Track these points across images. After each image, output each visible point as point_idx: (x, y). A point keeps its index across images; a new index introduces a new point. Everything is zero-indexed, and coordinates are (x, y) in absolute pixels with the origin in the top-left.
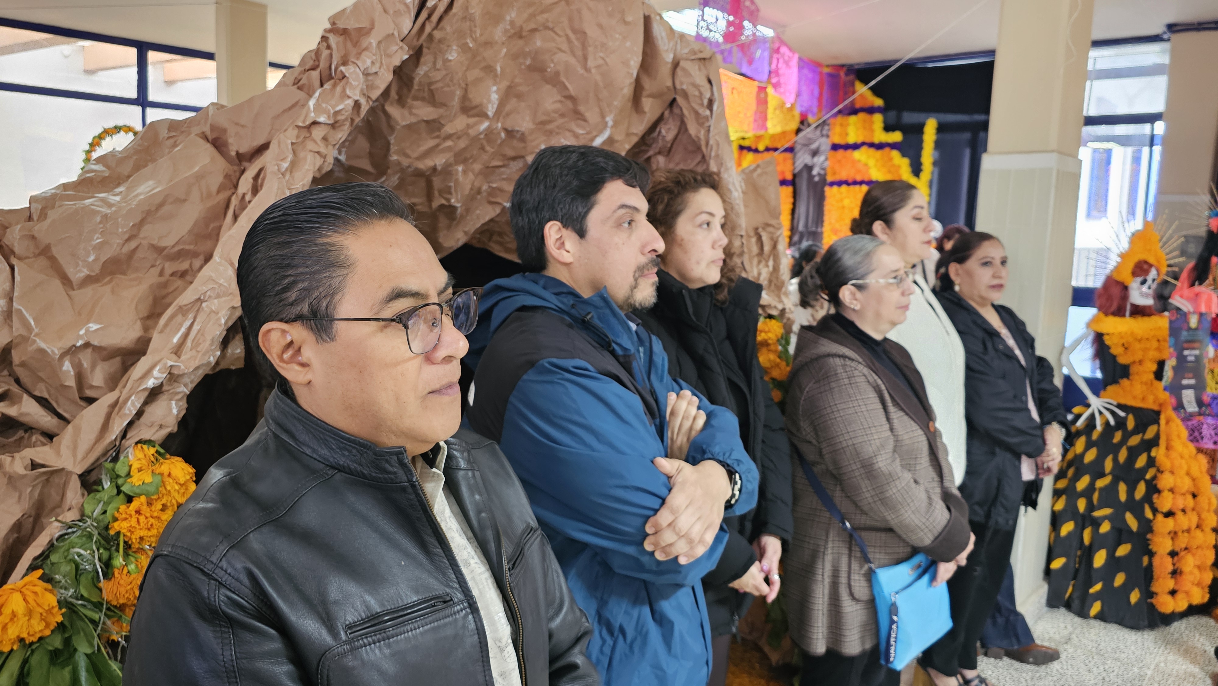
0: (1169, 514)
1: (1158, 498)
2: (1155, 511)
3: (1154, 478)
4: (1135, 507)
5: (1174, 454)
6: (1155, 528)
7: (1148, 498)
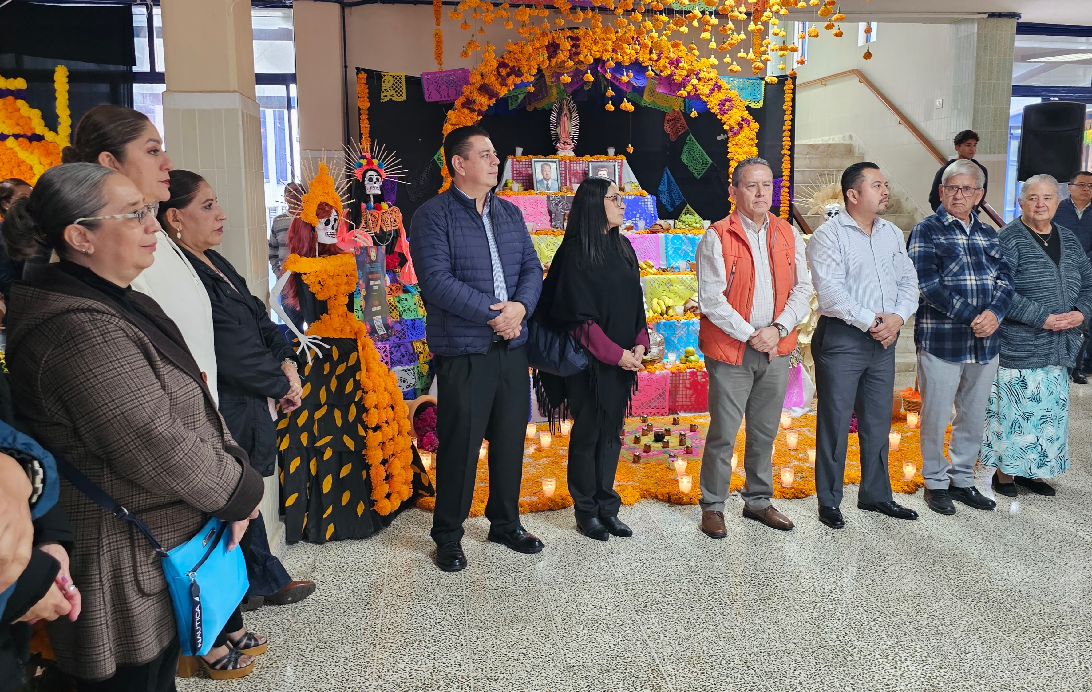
0: (377, 428)
1: (367, 416)
2: (366, 428)
3: (362, 398)
4: (350, 429)
5: (373, 375)
6: (368, 444)
7: (359, 418)
